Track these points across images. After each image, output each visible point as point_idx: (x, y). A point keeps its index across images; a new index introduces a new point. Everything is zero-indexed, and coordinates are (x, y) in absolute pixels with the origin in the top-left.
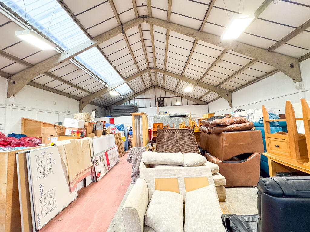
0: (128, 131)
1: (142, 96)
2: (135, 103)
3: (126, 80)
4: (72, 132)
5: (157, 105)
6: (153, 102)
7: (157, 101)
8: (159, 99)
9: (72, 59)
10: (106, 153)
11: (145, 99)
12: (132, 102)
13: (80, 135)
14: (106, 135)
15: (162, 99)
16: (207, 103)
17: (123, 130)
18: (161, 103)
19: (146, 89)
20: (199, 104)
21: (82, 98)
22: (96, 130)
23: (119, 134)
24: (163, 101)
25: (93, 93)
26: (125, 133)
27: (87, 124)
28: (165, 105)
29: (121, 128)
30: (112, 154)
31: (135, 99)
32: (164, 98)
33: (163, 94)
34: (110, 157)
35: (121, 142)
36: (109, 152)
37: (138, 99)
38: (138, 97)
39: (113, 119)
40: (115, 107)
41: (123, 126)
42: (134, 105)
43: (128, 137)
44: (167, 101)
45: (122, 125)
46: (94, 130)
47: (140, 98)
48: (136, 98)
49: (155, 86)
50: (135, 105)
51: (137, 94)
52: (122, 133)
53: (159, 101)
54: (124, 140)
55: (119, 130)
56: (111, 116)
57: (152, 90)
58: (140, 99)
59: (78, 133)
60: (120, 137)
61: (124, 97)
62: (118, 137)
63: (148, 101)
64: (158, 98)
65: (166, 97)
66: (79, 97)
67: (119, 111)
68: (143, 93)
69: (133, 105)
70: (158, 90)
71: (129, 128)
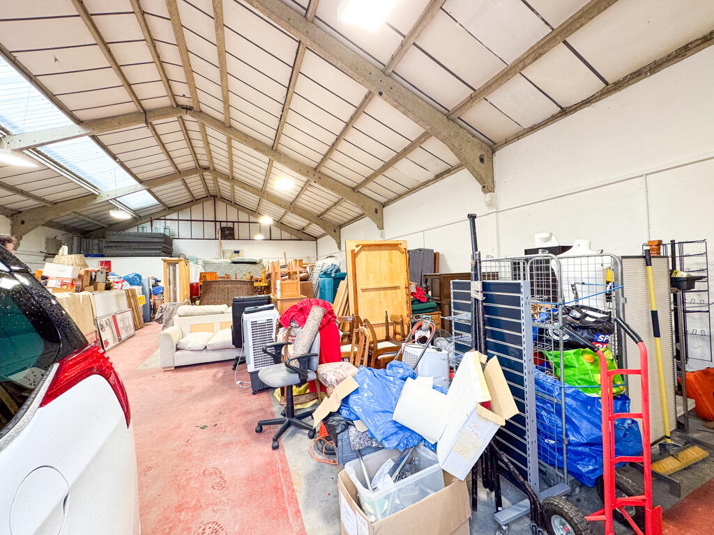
0: (151, 287)
1: (184, 215)
2: (165, 228)
3: (145, 185)
4: (61, 283)
5: (219, 236)
6: (210, 229)
7: (218, 227)
8: (224, 225)
9: (31, 150)
10: (114, 317)
11: (191, 221)
12: (159, 227)
13: (75, 288)
14: (111, 291)
15: (230, 225)
16: (316, 239)
17: (140, 284)
18: (227, 232)
19: (194, 201)
20: (301, 240)
21: (20, 212)
22: (97, 281)
23: (133, 291)
24: (232, 229)
25: (55, 204)
26: (143, 290)
27: (82, 272)
28: (236, 237)
29: (135, 280)
30: (122, 320)
31: (165, 219)
32: (233, 222)
33: (233, 215)
34: (120, 325)
35: (136, 305)
36: (118, 317)
37: (176, 220)
38: (174, 216)
39: (110, 262)
40: (113, 235)
41: (140, 277)
42: (164, 235)
43: (150, 298)
44: (241, 230)
45: (138, 275)
46: (93, 282)
47: (180, 218)
48: (167, 218)
49: (215, 197)
50: (167, 234)
51: (170, 209)
52: (138, 289)
53: (224, 228)
54: (142, 301)
55: (131, 284)
56: (103, 256)
57: (209, 205)
58: (178, 220)
59: (72, 284)
60: (134, 296)
61: (137, 214)
62: (131, 296)
63: (197, 227)
64: (220, 222)
65: (238, 222)
66: (12, 210)
67: (126, 245)
68: (188, 207)
69: (160, 234)
70: (221, 206)
71: (152, 282)
